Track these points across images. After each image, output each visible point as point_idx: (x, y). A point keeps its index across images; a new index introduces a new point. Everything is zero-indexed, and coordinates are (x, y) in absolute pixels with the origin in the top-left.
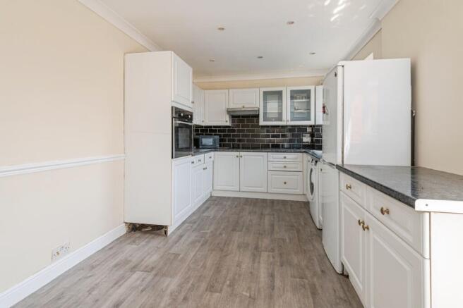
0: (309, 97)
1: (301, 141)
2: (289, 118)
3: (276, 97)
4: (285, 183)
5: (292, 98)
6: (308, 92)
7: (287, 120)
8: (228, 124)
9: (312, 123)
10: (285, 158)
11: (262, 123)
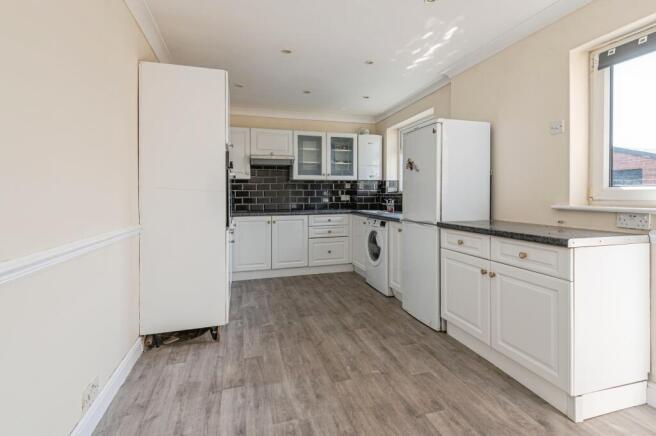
0: (351, 148)
1: (338, 199)
2: (329, 172)
3: (315, 143)
4: (330, 252)
5: (333, 147)
6: (351, 140)
7: (327, 174)
8: (248, 177)
9: (353, 178)
10: (329, 220)
11: (296, 176)
